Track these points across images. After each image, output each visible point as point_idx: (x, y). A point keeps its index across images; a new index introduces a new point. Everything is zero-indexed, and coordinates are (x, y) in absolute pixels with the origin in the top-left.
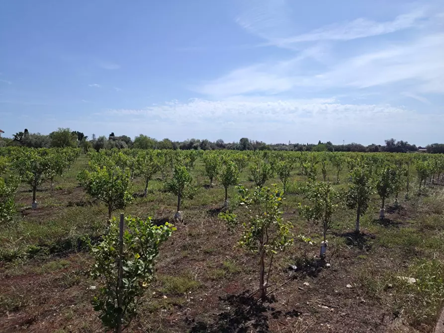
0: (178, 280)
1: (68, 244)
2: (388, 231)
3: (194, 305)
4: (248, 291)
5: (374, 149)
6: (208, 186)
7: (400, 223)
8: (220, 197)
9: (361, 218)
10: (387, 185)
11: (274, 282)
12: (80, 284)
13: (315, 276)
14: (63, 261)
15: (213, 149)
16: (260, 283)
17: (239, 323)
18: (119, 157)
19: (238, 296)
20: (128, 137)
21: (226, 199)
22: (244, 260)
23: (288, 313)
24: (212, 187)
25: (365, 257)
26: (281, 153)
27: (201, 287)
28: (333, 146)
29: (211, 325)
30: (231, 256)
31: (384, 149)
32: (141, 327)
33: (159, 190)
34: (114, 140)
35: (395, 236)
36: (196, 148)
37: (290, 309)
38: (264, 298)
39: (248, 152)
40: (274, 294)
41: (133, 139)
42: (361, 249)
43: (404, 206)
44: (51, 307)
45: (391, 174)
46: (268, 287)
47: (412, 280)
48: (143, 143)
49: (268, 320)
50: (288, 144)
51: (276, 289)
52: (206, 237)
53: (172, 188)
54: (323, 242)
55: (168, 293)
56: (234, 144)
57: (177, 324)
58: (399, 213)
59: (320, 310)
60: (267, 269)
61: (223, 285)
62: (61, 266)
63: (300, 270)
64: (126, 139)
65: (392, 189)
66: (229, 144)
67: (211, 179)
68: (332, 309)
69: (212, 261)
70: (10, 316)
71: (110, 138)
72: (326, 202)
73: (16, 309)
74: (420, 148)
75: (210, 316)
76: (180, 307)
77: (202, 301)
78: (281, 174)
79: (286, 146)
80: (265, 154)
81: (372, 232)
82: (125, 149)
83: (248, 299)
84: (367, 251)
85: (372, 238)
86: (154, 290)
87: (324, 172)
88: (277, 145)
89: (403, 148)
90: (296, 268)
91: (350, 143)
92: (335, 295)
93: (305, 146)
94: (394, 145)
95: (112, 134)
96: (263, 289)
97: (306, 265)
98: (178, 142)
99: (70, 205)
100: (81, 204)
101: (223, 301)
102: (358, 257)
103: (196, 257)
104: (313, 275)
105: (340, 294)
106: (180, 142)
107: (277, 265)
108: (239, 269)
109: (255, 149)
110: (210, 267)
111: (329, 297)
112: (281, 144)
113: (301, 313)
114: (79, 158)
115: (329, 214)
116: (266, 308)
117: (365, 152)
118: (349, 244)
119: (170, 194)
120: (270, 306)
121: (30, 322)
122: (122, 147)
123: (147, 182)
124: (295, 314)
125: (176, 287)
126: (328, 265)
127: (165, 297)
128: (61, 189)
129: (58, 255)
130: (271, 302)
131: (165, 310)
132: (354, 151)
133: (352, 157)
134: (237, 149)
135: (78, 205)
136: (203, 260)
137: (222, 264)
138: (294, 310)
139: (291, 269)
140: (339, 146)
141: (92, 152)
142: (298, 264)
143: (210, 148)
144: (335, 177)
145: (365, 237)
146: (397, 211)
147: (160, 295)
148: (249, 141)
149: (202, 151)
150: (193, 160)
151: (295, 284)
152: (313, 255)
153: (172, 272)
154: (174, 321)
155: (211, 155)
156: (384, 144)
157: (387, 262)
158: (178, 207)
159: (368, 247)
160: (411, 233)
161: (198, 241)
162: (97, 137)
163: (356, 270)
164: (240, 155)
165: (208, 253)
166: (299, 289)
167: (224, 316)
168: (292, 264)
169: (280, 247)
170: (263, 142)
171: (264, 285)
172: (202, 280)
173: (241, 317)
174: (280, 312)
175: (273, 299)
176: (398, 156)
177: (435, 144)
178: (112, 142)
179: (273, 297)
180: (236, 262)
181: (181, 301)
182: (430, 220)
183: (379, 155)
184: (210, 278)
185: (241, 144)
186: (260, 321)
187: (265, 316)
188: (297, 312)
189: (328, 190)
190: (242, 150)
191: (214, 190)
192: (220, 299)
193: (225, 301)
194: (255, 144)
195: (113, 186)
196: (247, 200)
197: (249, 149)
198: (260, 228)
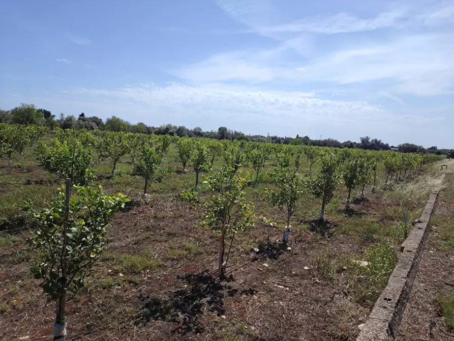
0: (136, 259)
1: (21, 222)
2: (350, 220)
3: (150, 283)
4: (207, 271)
5: (350, 145)
6: (180, 172)
7: (364, 214)
8: (191, 182)
9: (326, 207)
10: (354, 177)
11: (234, 263)
13: (275, 259)
14: (14, 237)
15: (190, 137)
16: (220, 264)
17: (194, 300)
18: (87, 138)
19: (197, 275)
20: (99, 118)
21: (197, 184)
22: (208, 242)
23: (245, 292)
24: (185, 173)
25: (325, 243)
26: (257, 144)
27: (160, 266)
28: (311, 141)
29: (166, 302)
30: (195, 238)
31: (358, 146)
32: (92, 302)
33: (128, 173)
34: (84, 120)
35: (357, 225)
36: (172, 134)
37: (246, 288)
38: (223, 278)
39: (225, 141)
40: (233, 273)
41: (104, 121)
42: (323, 235)
43: (370, 199)
45: (360, 167)
46: (227, 267)
47: (365, 263)
48: (115, 125)
49: (223, 298)
50: (266, 136)
51: (236, 270)
52: (171, 221)
53: (139, 171)
54: (286, 227)
55: (125, 270)
56: (212, 132)
57: (130, 300)
58: (363, 205)
59: (275, 289)
60: (226, 251)
61: (183, 265)
62: (11, 242)
63: (262, 252)
64: (97, 121)
65: (359, 181)
66: (208, 132)
67: (184, 165)
68: (287, 289)
69: (175, 242)
71: (79, 119)
74: (392, 147)
75: (165, 293)
76: (136, 284)
77: (159, 279)
78: (255, 163)
79: (265, 137)
80: (242, 143)
81: (336, 220)
82: (95, 131)
83: (206, 277)
84: (329, 237)
85: (335, 226)
86: (110, 268)
87: (297, 164)
88: (256, 137)
89: (377, 146)
90: (258, 250)
91: (327, 138)
92: (292, 276)
93: (283, 139)
94: (368, 142)
95: (83, 115)
96: (222, 269)
97: (268, 249)
98: (153, 128)
99: (29, 183)
100: (41, 182)
101: (181, 280)
102: (319, 242)
103: (159, 238)
104: (274, 257)
105: (296, 275)
106: (155, 127)
107: (239, 247)
108: (201, 250)
109: (233, 139)
110: (171, 248)
111: (285, 277)
112: (259, 136)
113: (257, 292)
114: (44, 137)
115: (294, 199)
116: (223, 287)
117: (340, 148)
118: (312, 230)
119: (139, 177)
120: (227, 284)
122: (92, 128)
123: (115, 164)
124: (251, 292)
125: (133, 266)
126: (289, 248)
127: (121, 275)
128: (20, 167)
129: (9, 232)
130: (228, 281)
131: (120, 287)
132: (329, 146)
133: (326, 151)
134: (215, 138)
135: (36, 183)
136: (166, 241)
137: (184, 245)
138: (250, 289)
139: (252, 250)
140: (316, 141)
141: (58, 130)
142: (260, 247)
143: (187, 135)
144: (309, 169)
145: (328, 225)
146: (362, 203)
147: (116, 273)
148: (228, 131)
149: (177, 137)
150: (165, 145)
151: (255, 266)
152: (276, 239)
153: (131, 251)
154: (128, 297)
155: (185, 140)
156: (359, 141)
157: (345, 248)
158: (145, 190)
159: (330, 234)
160: (372, 222)
161: (162, 224)
162: (65, 117)
163: (316, 254)
164: (221, 143)
165: (171, 234)
166: (258, 269)
167: (178, 293)
168: (254, 247)
170: (242, 132)
171: (223, 264)
172: (162, 259)
173: (198, 294)
174: (236, 291)
175: (231, 279)
176: (369, 153)
177: (406, 144)
178: (82, 123)
179: (231, 276)
180: (199, 243)
181: (137, 279)
182: (390, 211)
183: (354, 151)
184: (170, 258)
185: (219, 133)
186: (216, 298)
187: (222, 294)
188: (253, 291)
189: (295, 176)
190: (220, 139)
191: (186, 176)
192: (178, 277)
193: (183, 279)
194: (234, 134)
195: (73, 163)
196: (211, 178)
197: (227, 138)
198: (222, 208)
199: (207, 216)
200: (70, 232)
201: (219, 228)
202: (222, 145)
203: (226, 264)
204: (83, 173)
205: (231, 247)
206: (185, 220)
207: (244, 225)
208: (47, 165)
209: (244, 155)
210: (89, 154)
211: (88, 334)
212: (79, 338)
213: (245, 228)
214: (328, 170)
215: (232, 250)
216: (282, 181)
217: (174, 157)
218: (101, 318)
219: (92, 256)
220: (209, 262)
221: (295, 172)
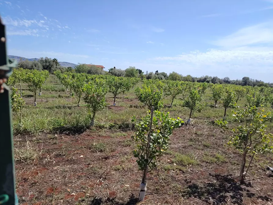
0: (184, 157)
1: (127, 126)
3: (192, 173)
4: (231, 175)
6: (213, 107)
8: (220, 114)
11: (253, 174)
12: (131, 146)
14: (124, 133)
15: (221, 84)
16: (241, 173)
17: (221, 192)
18: (159, 84)
19: (223, 176)
20: (166, 73)
21: (225, 116)
22: (231, 156)
23: (261, 197)
24: (216, 107)
27: (198, 165)
29: (201, 188)
30: (222, 151)
32: (159, 176)
33: (180, 105)
34: (158, 74)
36: (208, 82)
37: (262, 195)
38: (242, 182)
39: (247, 87)
40: (251, 182)
41: (168, 75)
44: (116, 154)
46: (247, 176)
48: (174, 77)
49: (243, 197)
51: (253, 179)
52: (206, 137)
53: (187, 104)
55: (177, 163)
56: (237, 81)
57: (180, 180)
60: (247, 165)
61: (214, 167)
62: (123, 136)
64: (164, 75)
66: (234, 81)
67: (216, 102)
69: (207, 151)
70: (99, 154)
71: (155, 74)
73: (101, 151)
75: (201, 182)
76: (184, 172)
77: (198, 173)
80: (262, 89)
82: (163, 80)
83: (230, 179)
86: (169, 159)
95: (157, 72)
96: (243, 177)
98: (196, 78)
99: (131, 106)
100: (136, 107)
101: (212, 176)
103: (198, 147)
106: (198, 77)
107: (257, 164)
108: (227, 160)
109: (254, 85)
110: (206, 155)
113: (271, 200)
114: (138, 84)
116: (243, 189)
119: (186, 108)
120: (246, 188)
121: (106, 158)
122: (161, 79)
123: (173, 99)
124: (266, 199)
125: (181, 161)
127: (175, 164)
128: (127, 98)
129: (122, 130)
130: (247, 186)
131: (174, 172)
134: (239, 84)
135: (135, 107)
136: (202, 150)
137: (215, 155)
138: (266, 197)
139: (269, 169)
141: (145, 80)
143: (218, 82)
147: (173, 163)
148: (250, 80)
149: (211, 83)
150: (204, 88)
153: (181, 152)
154: (178, 179)
155: (217, 86)
158: (190, 116)
161: (200, 138)
162: (149, 72)
164: (244, 89)
165: (206, 146)
167: (210, 185)
169: (261, 151)
170: (262, 81)
171: (244, 173)
172: (200, 161)
173: (222, 188)
174: (253, 195)
175: (249, 185)
178: (156, 76)
179: (250, 183)
180: (225, 155)
181: (184, 169)
184: (205, 161)
185: (243, 81)
186: (237, 195)
187: (242, 194)
188: (268, 198)
190: (243, 85)
191: (217, 109)
192: (210, 174)
193: (213, 177)
194: (255, 82)
195: (152, 98)
196: (238, 113)
197: (249, 85)
198: (246, 134)
199: (233, 139)
200: (152, 135)
201: (241, 148)
202: (245, 90)
203: (246, 174)
204: (157, 104)
205: (251, 162)
206: (216, 138)
207: (263, 150)
208: (140, 98)
209: (264, 97)
210: (161, 93)
211: (157, 193)
212: (152, 194)
213: (264, 152)
215: (251, 165)
217: (209, 96)
218: (164, 187)
219: (161, 151)
220: (232, 170)
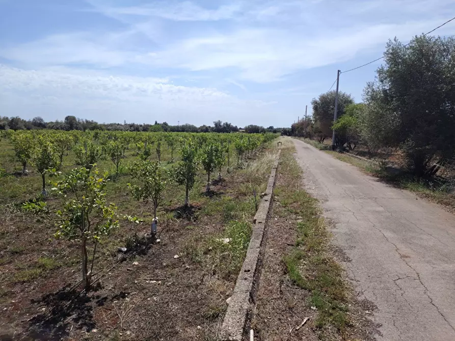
2: (212, 201)
4: (69, 285)
5: (205, 129)
6: (20, 174)
7: (222, 193)
8: (35, 186)
9: (189, 192)
10: (211, 161)
11: (101, 269)
13: (145, 254)
15: (29, 129)
16: (84, 274)
17: (57, 322)
19: (57, 293)
21: (44, 187)
22: (66, 253)
23: (116, 297)
24: (26, 175)
25: (192, 227)
26: (114, 133)
28: (169, 127)
29: (19, 335)
30: (49, 251)
31: (213, 130)
35: (217, 205)
37: (117, 292)
38: (88, 288)
39: (75, 132)
40: (100, 281)
42: (189, 220)
43: (226, 179)
45: (215, 151)
46: (93, 275)
47: (227, 240)
49: (92, 310)
50: (123, 124)
51: (103, 276)
52: (14, 235)
54: (153, 219)
56: (57, 123)
58: (221, 185)
59: (148, 286)
60: (90, 258)
61: (38, 285)
63: (130, 251)
65: (215, 164)
66: (52, 123)
67: (24, 164)
68: (160, 282)
69: (22, 261)
72: (155, 179)
74: (240, 129)
75: (17, 325)
77: (6, 310)
78: (113, 155)
79: (121, 125)
80: (97, 134)
81: (199, 203)
83: (69, 292)
84: (195, 221)
85: (199, 209)
87: (158, 151)
88: (111, 125)
89: (228, 129)
90: (126, 249)
91: (184, 124)
92: (163, 268)
93: (141, 126)
94: (221, 126)
96: (87, 280)
97: (137, 245)
101: (36, 304)
102: (186, 228)
104: (143, 253)
105: (167, 266)
107: (105, 250)
108: (60, 263)
109: (85, 129)
110: (19, 269)
111: (157, 271)
112: (115, 124)
113: (129, 294)
115: (158, 191)
116: (91, 298)
117: (197, 132)
118: (178, 218)
120: (95, 294)
124: (123, 296)
126: (158, 240)
130: (96, 290)
132: (187, 131)
133: (185, 137)
134: (62, 128)
136: (10, 262)
137: (36, 262)
138: (121, 293)
139: (120, 251)
140: (174, 127)
142: (127, 246)
143: (23, 127)
144: (170, 156)
145: (193, 210)
146: (220, 183)
148: (77, 120)
149: (10, 131)
151: (124, 267)
152: (144, 234)
156: (213, 125)
157: (209, 229)
159: (195, 218)
160: (230, 200)
163: (183, 241)
165: (17, 253)
166: (128, 270)
167: (35, 321)
168: (122, 247)
169: (105, 231)
170: (94, 121)
171: (88, 274)
172: (8, 286)
173: (59, 314)
174: (106, 298)
176: (223, 136)
177: (251, 126)
179: (99, 285)
180: (55, 256)
182: (243, 188)
183: (209, 135)
184: (19, 282)
185: (66, 123)
186: (83, 313)
187: (89, 306)
188: (125, 293)
189: (157, 169)
190: (68, 130)
191: (29, 178)
192: (33, 302)
193: (39, 302)
194: (85, 123)
196: (61, 183)
197: (77, 129)
198: (79, 214)
199: (61, 227)
201: (78, 236)
202: (71, 138)
203: (91, 273)
205: (95, 252)
206: (34, 232)
207: (107, 228)
213: (109, 231)
214: (188, 158)
215: (96, 255)
216: (145, 174)
217: (9, 156)
220: (70, 275)
221: (157, 164)
